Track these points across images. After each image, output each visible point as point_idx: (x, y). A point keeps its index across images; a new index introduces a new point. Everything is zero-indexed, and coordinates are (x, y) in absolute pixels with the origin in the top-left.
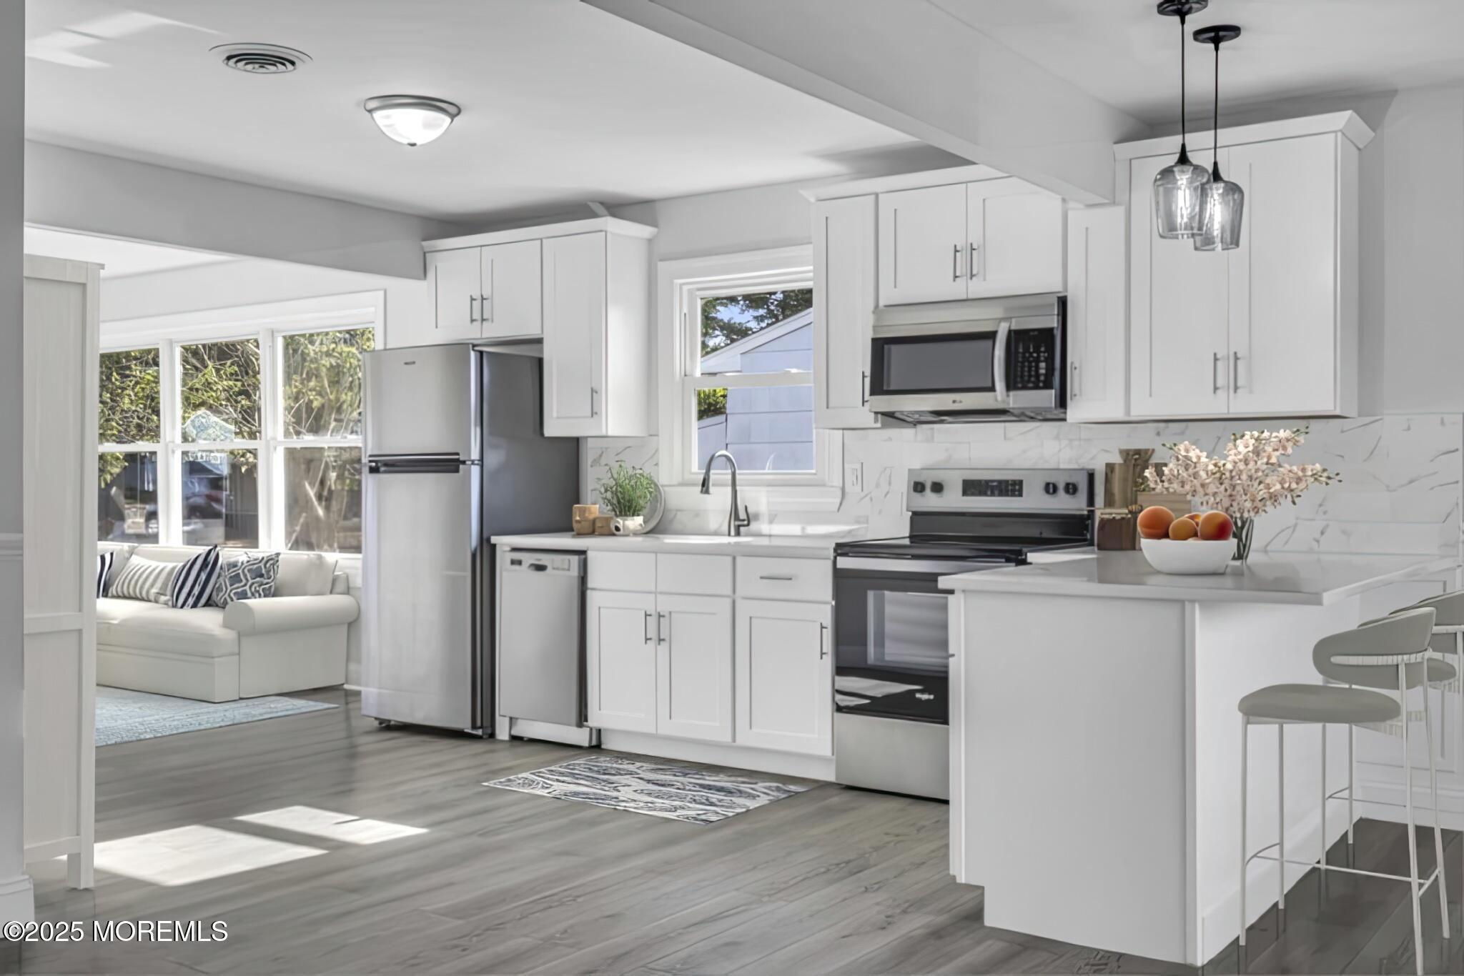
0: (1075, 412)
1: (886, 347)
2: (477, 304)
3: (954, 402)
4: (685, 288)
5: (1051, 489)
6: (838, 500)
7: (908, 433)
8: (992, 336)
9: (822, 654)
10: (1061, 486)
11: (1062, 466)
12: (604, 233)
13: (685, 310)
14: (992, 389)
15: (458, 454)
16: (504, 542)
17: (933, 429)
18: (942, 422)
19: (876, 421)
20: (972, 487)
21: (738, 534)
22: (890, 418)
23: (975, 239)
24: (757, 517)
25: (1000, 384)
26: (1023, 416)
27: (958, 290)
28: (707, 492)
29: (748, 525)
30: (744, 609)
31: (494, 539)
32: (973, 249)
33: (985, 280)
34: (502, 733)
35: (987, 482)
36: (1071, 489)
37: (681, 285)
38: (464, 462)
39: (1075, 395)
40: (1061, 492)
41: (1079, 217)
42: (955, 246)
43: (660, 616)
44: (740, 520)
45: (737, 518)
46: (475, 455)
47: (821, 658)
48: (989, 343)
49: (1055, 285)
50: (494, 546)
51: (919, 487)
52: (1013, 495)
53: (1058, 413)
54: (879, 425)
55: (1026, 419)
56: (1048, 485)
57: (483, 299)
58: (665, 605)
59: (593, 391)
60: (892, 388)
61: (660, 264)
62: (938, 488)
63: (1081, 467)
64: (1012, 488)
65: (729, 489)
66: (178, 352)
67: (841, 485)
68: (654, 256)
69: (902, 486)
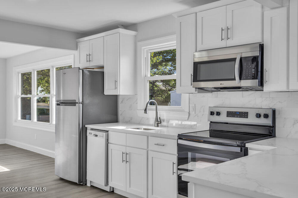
0: (266, 88)
1: (198, 65)
2: (88, 57)
3: (221, 84)
4: (145, 50)
5: (258, 116)
6: (187, 117)
7: (209, 95)
8: (234, 60)
9: (173, 173)
10: (262, 115)
11: (263, 107)
12: (119, 33)
13: (145, 56)
14: (234, 79)
15: (75, 100)
16: (89, 127)
17: (218, 93)
18: (219, 91)
19: (196, 91)
20: (230, 114)
21: (158, 126)
22: (201, 90)
23: (229, 25)
24: (164, 121)
25: (237, 78)
26: (247, 89)
27: (223, 44)
28: (146, 113)
29: (161, 123)
30: (151, 154)
31: (86, 126)
32: (228, 29)
33: (232, 40)
34: (89, 185)
35: (235, 112)
36: (266, 116)
37: (144, 49)
38: (77, 103)
39: (267, 81)
40: (262, 117)
41: (268, 13)
42: (222, 28)
43: (127, 154)
44: (158, 122)
45: (157, 121)
46: (81, 101)
47: (173, 174)
48: (233, 62)
49: (258, 40)
50: (87, 128)
51: (212, 113)
52: (245, 117)
53: (260, 88)
54: (197, 92)
55: (248, 90)
56: (257, 114)
57: (90, 55)
58: (128, 150)
59: (116, 81)
60: (201, 79)
61: (138, 43)
62: (218, 114)
63: (270, 108)
64: (244, 115)
65: (155, 112)
66: (36, 73)
67: (188, 111)
68: (136, 40)
69: (207, 113)
